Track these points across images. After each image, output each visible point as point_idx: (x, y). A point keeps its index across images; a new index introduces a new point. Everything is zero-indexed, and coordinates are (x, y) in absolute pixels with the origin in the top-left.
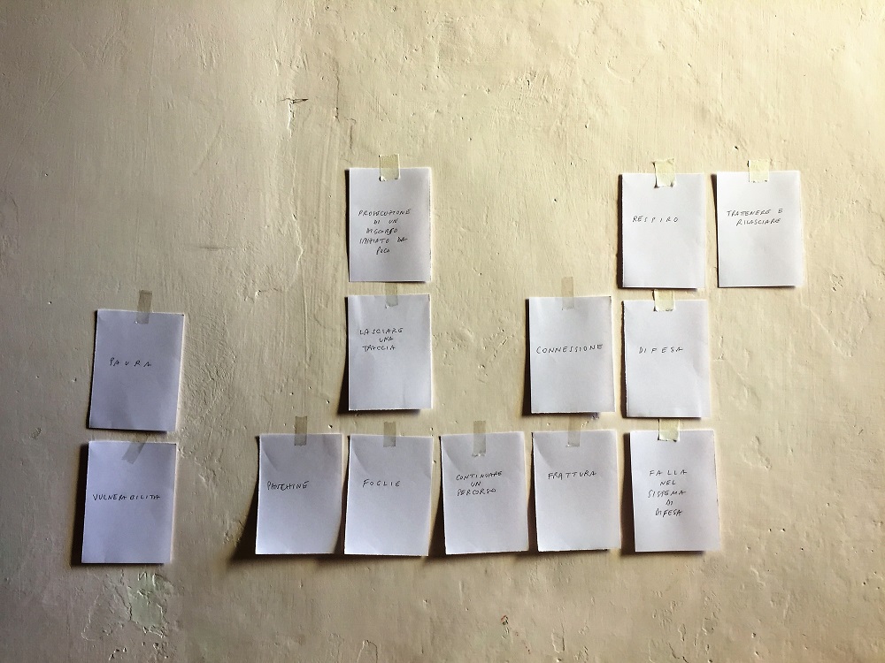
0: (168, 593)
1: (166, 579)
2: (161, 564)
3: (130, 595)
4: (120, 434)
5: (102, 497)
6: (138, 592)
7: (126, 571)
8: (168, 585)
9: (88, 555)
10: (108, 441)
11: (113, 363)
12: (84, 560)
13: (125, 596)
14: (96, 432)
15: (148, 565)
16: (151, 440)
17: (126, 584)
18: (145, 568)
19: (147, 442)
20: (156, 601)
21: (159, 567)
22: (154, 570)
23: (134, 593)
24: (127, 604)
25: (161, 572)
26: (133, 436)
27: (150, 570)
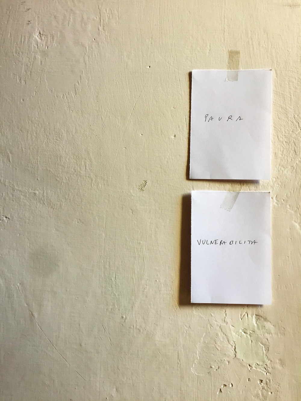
0: (269, 333)
1: (266, 319)
2: (261, 306)
3: (234, 334)
4: (217, 185)
5: (205, 242)
6: (241, 331)
7: (229, 310)
8: (268, 325)
9: (196, 296)
10: (206, 191)
11: (208, 119)
12: (193, 300)
13: (229, 335)
14: (195, 183)
15: (248, 306)
16: (245, 189)
17: (229, 323)
18: (246, 309)
19: (241, 191)
20: (257, 339)
21: (259, 308)
22: (254, 310)
23: (237, 332)
24: (232, 342)
25: (261, 313)
26: (228, 186)
27: (250, 311)
